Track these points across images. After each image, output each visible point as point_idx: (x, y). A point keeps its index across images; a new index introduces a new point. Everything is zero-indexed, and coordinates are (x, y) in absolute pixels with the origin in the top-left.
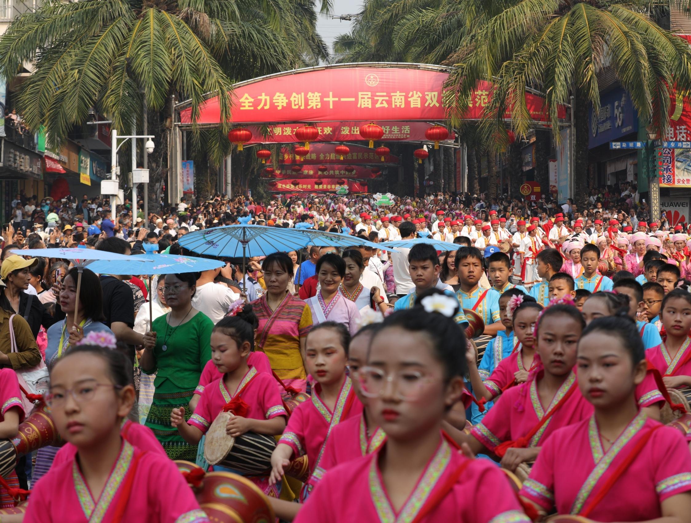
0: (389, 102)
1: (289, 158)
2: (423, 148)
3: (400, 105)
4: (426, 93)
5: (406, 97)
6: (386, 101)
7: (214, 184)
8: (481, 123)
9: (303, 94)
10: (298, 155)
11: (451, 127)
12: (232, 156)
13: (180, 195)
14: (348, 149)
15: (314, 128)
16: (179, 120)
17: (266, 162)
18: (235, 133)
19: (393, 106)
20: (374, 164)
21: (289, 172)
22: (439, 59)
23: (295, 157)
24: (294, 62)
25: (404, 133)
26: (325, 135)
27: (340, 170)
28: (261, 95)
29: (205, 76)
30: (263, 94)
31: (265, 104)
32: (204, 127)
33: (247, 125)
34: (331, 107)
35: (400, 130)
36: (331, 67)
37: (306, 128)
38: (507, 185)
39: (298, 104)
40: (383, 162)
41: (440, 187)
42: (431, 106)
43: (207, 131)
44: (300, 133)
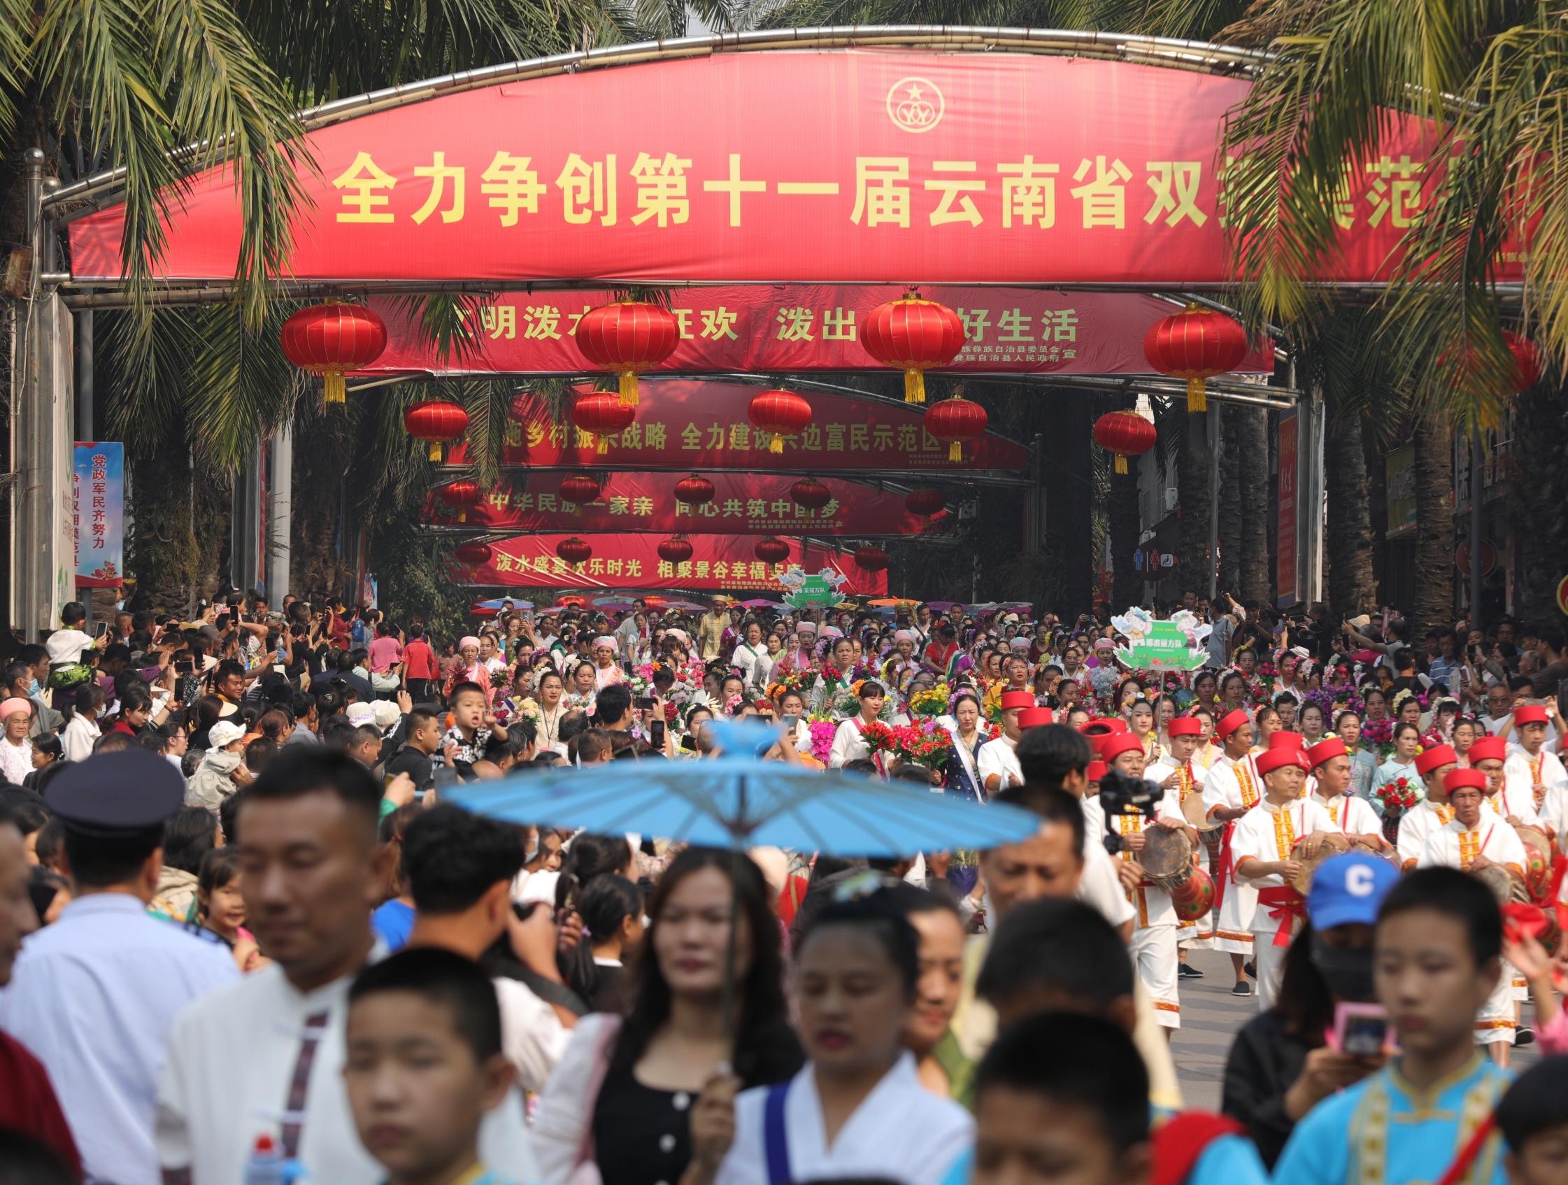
0: (989, 204)
1: (546, 440)
2: (1133, 406)
3: (1036, 218)
4: (1151, 166)
5: (1064, 183)
6: (974, 196)
7: (216, 548)
8: (1392, 299)
9: (611, 159)
10: (586, 427)
11: (1260, 316)
12: (296, 427)
13: (62, 593)
14: (806, 406)
15: (660, 309)
16: (65, 262)
17: (445, 457)
18: (311, 326)
19: (1007, 223)
20: (917, 474)
21: (546, 502)
22: (1209, 14)
23: (572, 439)
24: (577, 18)
25: (1052, 342)
26: (708, 342)
27: (769, 496)
28: (430, 163)
29: (179, 72)
30: (439, 157)
31: (447, 202)
32: (174, 294)
33: (365, 291)
34: (735, 221)
35: (1036, 328)
36: (738, 45)
37: (626, 311)
38: (1498, 577)
39: (590, 205)
40: (954, 465)
41: (1206, 579)
42: (1173, 221)
43: (186, 314)
44: (597, 334)
